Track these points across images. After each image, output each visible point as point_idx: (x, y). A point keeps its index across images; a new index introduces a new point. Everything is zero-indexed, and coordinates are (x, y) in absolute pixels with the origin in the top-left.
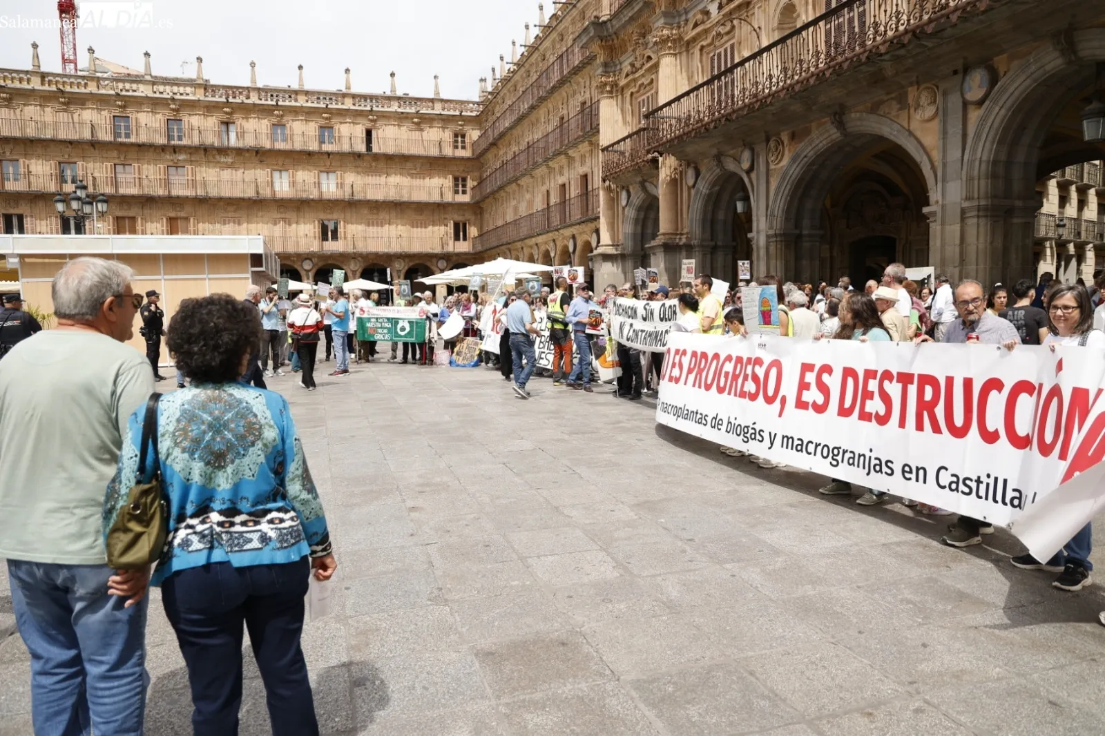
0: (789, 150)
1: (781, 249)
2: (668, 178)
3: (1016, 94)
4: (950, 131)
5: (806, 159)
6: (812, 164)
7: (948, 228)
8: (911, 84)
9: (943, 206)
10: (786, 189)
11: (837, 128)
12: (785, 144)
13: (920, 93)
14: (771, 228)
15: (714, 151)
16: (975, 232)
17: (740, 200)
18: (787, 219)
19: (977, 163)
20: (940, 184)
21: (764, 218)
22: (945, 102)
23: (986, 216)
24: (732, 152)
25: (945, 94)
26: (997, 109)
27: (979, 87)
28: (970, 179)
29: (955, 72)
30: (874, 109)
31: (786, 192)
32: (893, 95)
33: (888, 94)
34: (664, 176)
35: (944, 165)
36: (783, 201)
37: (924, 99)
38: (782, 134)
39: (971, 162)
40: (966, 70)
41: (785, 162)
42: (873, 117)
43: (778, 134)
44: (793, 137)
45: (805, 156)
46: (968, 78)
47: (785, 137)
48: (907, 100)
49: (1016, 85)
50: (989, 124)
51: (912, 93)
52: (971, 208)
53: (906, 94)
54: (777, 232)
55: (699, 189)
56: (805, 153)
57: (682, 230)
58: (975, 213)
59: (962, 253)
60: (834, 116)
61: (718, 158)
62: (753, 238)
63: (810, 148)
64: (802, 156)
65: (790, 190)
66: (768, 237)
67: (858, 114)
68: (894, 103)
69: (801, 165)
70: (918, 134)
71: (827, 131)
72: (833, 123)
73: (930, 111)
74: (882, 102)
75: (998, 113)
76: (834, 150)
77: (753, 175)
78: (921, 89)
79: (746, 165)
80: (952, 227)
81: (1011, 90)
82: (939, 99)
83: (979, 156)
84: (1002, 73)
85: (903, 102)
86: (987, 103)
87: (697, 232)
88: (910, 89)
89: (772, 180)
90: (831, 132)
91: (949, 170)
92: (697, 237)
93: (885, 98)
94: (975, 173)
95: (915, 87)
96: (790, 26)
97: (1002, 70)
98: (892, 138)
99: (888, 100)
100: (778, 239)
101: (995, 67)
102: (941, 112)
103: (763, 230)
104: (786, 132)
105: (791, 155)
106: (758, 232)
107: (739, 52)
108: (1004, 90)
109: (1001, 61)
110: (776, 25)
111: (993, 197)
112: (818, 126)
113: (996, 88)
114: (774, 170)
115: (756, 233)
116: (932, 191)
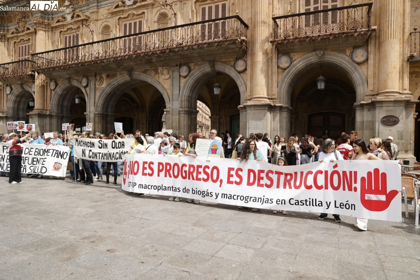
0: (106, 81)
1: (101, 120)
2: (40, 84)
3: (196, 76)
4: (174, 84)
5: (113, 86)
6: (115, 88)
7: (173, 117)
8: (160, 66)
9: (172, 109)
11: (129, 76)
12: (104, 79)
13: (164, 70)
14: (96, 111)
15: (68, 76)
16: (183, 119)
17: (77, 98)
18: (103, 108)
19: (184, 96)
20: (171, 102)
21: (93, 107)
22: (173, 74)
23: (187, 114)
24: (76, 78)
25: (173, 72)
26: (191, 80)
27: (185, 72)
28: (182, 101)
29: (177, 65)
30: (145, 72)
31: (104, 97)
32: (152, 68)
33: (151, 67)
34: (38, 83)
35: (173, 95)
36: (102, 101)
37: (165, 72)
38: (103, 74)
39: (182, 96)
40: (180, 66)
41: (104, 85)
42: (144, 75)
43: (100, 74)
44: (108, 76)
45: (113, 85)
46: (181, 68)
47: (104, 76)
48: (158, 71)
49: (197, 73)
50: (188, 84)
51: (160, 69)
52: (182, 111)
53: (158, 69)
54: (99, 113)
55: (56, 91)
56: (113, 84)
57: (47, 108)
58: (183, 113)
59: (179, 125)
60: (129, 72)
61: (69, 79)
62: (87, 114)
63: (116, 82)
64: (112, 84)
65: (105, 97)
66: (95, 114)
67: (138, 73)
68: (153, 71)
69: (111, 88)
70: (162, 83)
71: (124, 76)
72: (128, 74)
73: (167, 76)
74: (148, 70)
75: (191, 81)
76: (125, 84)
77: (88, 89)
78: (164, 68)
79: (84, 84)
80: (175, 116)
81: (195, 75)
82: (171, 73)
83: (184, 94)
84: (192, 69)
85: (156, 72)
86: (187, 77)
87: (55, 109)
88: (159, 67)
89: (97, 92)
90: (126, 77)
91: (174, 97)
92: (55, 111)
93: (150, 69)
94: (183, 99)
95: (162, 67)
96: (107, 33)
97: (192, 68)
98: (152, 83)
99: (150, 70)
100: (99, 116)
101: (190, 66)
102: (171, 77)
103: (92, 112)
104: (105, 74)
105: (107, 83)
106: (90, 112)
107: (82, 38)
108: (193, 74)
109: (192, 65)
110: (100, 32)
111: (189, 108)
112: (120, 74)
113: (191, 73)
114: (99, 88)
115: (89, 112)
116: (167, 104)
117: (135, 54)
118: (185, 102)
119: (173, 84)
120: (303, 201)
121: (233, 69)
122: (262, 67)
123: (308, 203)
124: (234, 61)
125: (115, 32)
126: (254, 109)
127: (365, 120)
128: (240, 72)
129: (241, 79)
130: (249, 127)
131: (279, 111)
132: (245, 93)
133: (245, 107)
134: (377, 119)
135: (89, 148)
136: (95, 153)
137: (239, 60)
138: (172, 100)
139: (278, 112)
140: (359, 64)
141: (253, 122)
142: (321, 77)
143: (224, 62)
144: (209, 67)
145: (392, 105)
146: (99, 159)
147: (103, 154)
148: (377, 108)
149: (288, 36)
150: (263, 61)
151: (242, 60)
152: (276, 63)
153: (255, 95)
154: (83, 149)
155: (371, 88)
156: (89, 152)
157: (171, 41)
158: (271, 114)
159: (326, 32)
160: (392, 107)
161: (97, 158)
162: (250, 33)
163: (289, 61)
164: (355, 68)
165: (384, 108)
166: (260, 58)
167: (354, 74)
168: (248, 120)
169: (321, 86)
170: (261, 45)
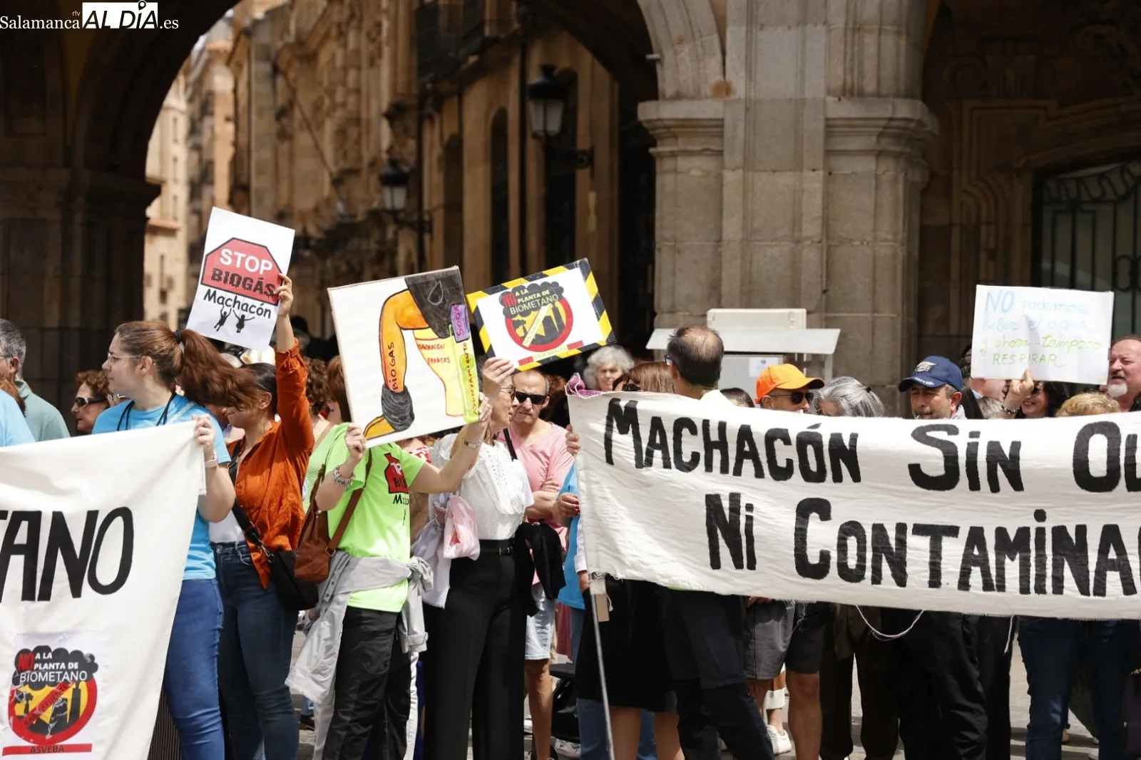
135: (799, 489)
136: (879, 529)
146: (935, 581)
147: (976, 536)
154: (713, 502)
156: (790, 521)
161: (901, 579)
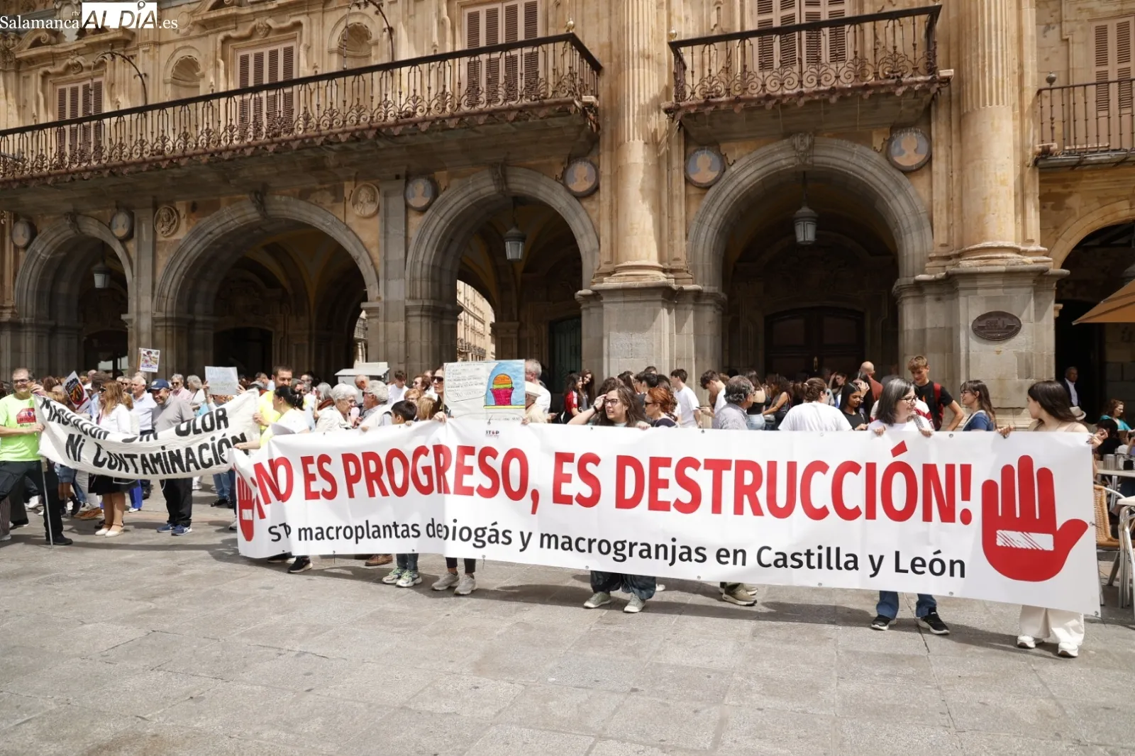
0: (188, 223)
1: (172, 335)
3: (455, 208)
4: (392, 231)
5: (210, 236)
6: (216, 242)
7: (390, 325)
8: (349, 179)
9: (386, 303)
10: (181, 266)
11: (257, 207)
12: (182, 216)
13: (360, 189)
14: (159, 309)
15: (69, 207)
16: (419, 330)
17: (99, 272)
18: (179, 302)
19: (419, 266)
20: (382, 282)
21: (150, 298)
22: (386, 202)
23: (428, 316)
24: (95, 213)
25: (386, 195)
26: (438, 218)
27: (423, 195)
28: (413, 280)
29: (398, 177)
30: (304, 195)
31: (181, 270)
32: (326, 186)
33: (322, 183)
35: (386, 264)
36: (175, 280)
37: (364, 195)
38: (177, 203)
39: (414, 264)
40: (408, 178)
41: (182, 234)
42: (302, 204)
43: (171, 202)
44: (193, 208)
45: (210, 233)
46: (411, 185)
47: (181, 207)
48: (343, 194)
49: (455, 200)
50: (430, 231)
51: (348, 188)
52: (414, 308)
53: (342, 188)
54: (168, 315)
55: (34, 252)
56: (210, 229)
58: (418, 312)
59: (407, 349)
60: (256, 197)
61: (74, 216)
62: (131, 320)
63: (217, 224)
64: (206, 232)
65: (185, 268)
66: (154, 320)
67: (284, 198)
68: (328, 193)
69: (204, 241)
70: (356, 229)
71: (242, 209)
72: (253, 202)
73: (370, 209)
74: (313, 191)
75: (438, 222)
76: (247, 230)
77: (131, 245)
78: (358, 186)
79: (121, 231)
80: (397, 324)
81: (451, 203)
82: (380, 198)
83: (420, 258)
84: (443, 188)
85: (338, 195)
86: (429, 212)
87: (29, 306)
88: (346, 183)
89: (160, 254)
90: (247, 211)
91: (390, 268)
92: (29, 312)
93: (318, 187)
94: (418, 274)
95: (353, 183)
96: (187, 84)
97: (443, 184)
98: (324, 229)
99: (320, 190)
100: (168, 324)
101: (437, 179)
102: (382, 211)
103: (147, 312)
104: (184, 202)
105: (190, 228)
106: (139, 313)
107: (111, 95)
108: (445, 202)
109: (441, 176)
110: (169, 77)
111: (433, 298)
112: (230, 202)
113: (439, 199)
114: (165, 242)
115: (135, 315)
116: (372, 287)
117: (273, 143)
118: (424, 284)
119: (386, 232)
120: (800, 554)
121: (559, 186)
122: (643, 181)
123: (814, 561)
124: (563, 163)
125: (212, 80)
126: (622, 299)
127: (928, 325)
128: (580, 197)
129: (583, 214)
130: (609, 352)
131: (694, 304)
132: (597, 254)
133: (597, 295)
134: (962, 322)
137: (577, 161)
138: (386, 278)
139: (691, 306)
140: (907, 172)
141: (622, 335)
142: (805, 210)
143: (534, 169)
144: (490, 181)
145: (999, 282)
148: (962, 293)
149: (714, 94)
150: (646, 164)
151: (585, 161)
152: (682, 170)
153: (626, 260)
155: (941, 237)
157: (380, 104)
158: (669, 313)
159: (819, 83)
160: (1001, 290)
162: (607, 85)
163: (718, 165)
164: (898, 184)
165: (979, 291)
166: (637, 155)
167: (894, 201)
168: (605, 332)
169: (806, 233)
170: (638, 119)
